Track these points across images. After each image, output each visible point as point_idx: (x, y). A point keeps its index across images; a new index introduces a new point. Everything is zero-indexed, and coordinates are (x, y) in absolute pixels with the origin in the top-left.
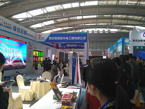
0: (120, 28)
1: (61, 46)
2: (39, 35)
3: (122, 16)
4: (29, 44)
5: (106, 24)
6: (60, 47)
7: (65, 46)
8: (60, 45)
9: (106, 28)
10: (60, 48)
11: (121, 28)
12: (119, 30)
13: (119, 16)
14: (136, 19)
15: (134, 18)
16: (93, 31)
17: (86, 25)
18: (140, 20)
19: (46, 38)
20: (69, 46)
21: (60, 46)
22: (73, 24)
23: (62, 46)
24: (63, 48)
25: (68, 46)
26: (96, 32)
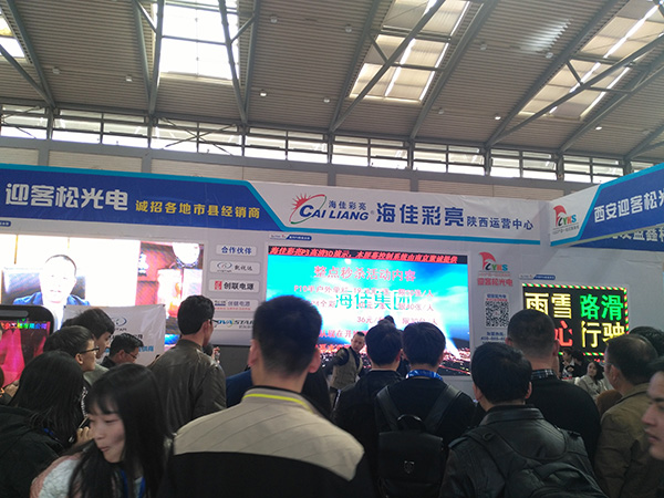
2: (559, 209)
4: (488, 261)
19: (581, 219)
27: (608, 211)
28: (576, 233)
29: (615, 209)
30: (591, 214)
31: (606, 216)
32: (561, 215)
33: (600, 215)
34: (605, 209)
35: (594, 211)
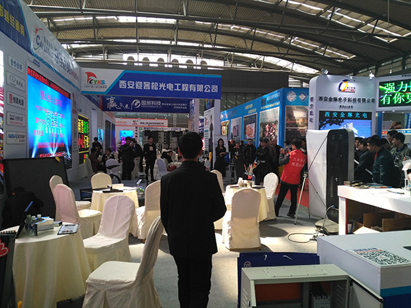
0: (230, 60)
1: (114, 105)
2: (90, 74)
3: (240, 29)
4: (74, 98)
5: (197, 45)
6: (112, 106)
7: (127, 105)
8: (112, 100)
9: (194, 55)
10: (114, 109)
11: (234, 60)
12: (229, 65)
13: (232, 27)
14: (270, 40)
15: (266, 35)
16: (161, 60)
17: (142, 41)
18: (278, 42)
19: (109, 83)
20: (138, 104)
21: (112, 104)
22: (105, 36)
23: (118, 105)
24: (123, 110)
25: (136, 104)
26: (168, 64)
27: (129, 84)
28: (104, 90)
29: (133, 85)
30: (117, 84)
31: (127, 86)
32: (92, 78)
33: (123, 84)
34: (127, 83)
35: (119, 82)
